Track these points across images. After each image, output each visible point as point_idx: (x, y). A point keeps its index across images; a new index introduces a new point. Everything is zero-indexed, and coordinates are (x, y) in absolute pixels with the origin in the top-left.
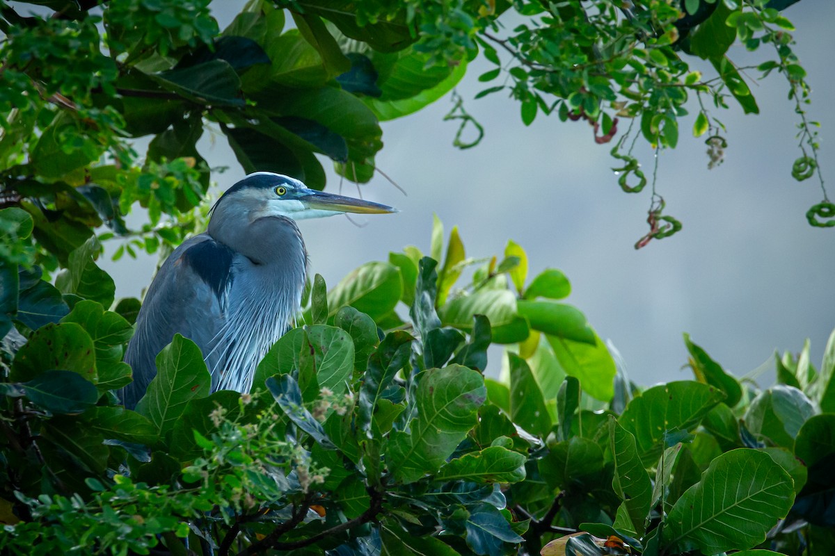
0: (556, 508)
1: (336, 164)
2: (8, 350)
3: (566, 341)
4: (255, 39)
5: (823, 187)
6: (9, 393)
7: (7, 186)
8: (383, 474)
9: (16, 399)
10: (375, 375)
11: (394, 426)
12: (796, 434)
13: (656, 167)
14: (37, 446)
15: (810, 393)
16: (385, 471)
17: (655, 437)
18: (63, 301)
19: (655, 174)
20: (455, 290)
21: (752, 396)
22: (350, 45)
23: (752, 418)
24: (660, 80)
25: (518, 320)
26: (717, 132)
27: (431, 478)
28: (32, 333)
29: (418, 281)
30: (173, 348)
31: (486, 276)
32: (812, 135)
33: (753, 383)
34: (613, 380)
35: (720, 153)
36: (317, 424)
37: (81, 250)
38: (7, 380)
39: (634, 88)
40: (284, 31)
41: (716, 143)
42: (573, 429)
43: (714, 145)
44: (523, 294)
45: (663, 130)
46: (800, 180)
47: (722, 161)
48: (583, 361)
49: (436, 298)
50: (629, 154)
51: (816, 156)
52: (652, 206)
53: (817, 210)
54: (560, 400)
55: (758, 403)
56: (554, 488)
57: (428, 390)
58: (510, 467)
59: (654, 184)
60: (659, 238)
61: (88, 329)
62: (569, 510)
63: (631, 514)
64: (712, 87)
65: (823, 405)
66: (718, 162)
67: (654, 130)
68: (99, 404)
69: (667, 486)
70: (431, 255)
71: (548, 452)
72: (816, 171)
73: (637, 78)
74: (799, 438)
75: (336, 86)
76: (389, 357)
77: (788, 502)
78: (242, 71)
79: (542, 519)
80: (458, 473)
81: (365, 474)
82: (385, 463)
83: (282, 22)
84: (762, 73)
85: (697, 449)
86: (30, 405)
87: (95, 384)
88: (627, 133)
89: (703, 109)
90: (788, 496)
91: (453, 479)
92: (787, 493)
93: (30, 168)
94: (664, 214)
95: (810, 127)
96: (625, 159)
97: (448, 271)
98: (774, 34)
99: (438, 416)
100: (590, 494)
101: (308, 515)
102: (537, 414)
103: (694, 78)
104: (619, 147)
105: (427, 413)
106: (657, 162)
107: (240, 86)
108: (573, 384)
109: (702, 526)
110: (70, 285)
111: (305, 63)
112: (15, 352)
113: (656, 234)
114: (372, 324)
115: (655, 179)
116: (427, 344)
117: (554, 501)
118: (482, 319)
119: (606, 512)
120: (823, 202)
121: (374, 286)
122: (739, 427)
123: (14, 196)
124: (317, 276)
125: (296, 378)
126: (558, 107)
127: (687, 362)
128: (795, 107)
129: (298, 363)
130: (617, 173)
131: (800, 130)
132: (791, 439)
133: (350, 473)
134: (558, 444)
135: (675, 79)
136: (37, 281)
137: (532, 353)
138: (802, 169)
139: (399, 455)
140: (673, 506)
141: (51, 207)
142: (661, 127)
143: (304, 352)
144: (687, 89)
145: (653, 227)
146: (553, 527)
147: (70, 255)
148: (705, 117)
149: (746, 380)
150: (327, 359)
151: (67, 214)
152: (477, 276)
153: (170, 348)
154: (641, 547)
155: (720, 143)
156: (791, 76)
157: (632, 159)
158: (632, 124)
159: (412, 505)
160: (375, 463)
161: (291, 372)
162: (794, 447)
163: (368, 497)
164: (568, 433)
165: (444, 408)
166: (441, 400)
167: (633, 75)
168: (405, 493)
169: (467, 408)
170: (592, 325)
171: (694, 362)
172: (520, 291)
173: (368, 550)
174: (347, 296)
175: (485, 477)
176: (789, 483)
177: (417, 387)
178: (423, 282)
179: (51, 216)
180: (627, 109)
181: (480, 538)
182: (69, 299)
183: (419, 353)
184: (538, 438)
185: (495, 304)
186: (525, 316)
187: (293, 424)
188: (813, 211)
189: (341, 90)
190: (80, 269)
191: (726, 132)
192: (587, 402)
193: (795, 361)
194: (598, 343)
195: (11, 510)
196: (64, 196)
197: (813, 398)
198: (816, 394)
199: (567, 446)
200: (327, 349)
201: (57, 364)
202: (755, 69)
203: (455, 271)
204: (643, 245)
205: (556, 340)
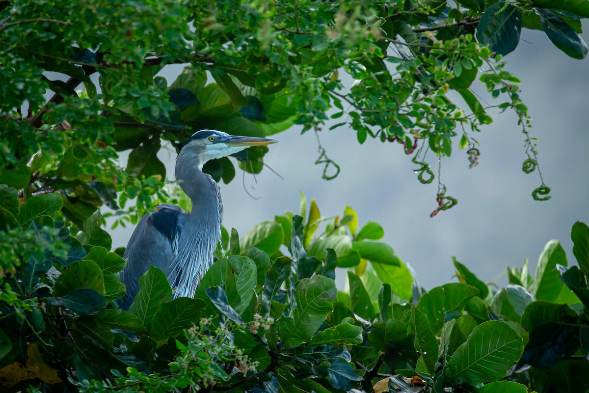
0: (380, 362)
1: (240, 162)
2: (51, 278)
3: (383, 265)
4: (190, 89)
5: (541, 176)
6: (53, 303)
7: (46, 183)
8: (278, 343)
9: (57, 307)
10: (271, 284)
11: (283, 314)
12: (522, 313)
13: (440, 167)
14: (71, 335)
15: (529, 290)
16: (279, 341)
17: (437, 318)
18: (82, 248)
19: (439, 172)
20: (315, 236)
21: (494, 293)
22: (247, 90)
23: (495, 305)
24: (439, 116)
25: (353, 253)
26: (474, 146)
27: (306, 344)
28: (65, 268)
29: (292, 230)
30: (149, 273)
31: (333, 228)
32: (533, 146)
33: (495, 285)
34: (412, 287)
35: (476, 158)
36: (237, 315)
37: (91, 219)
38: (51, 296)
39: (424, 121)
40: (207, 84)
41: (474, 153)
42: (388, 315)
43: (472, 154)
44: (355, 238)
45: (442, 145)
46: (528, 173)
47: (477, 163)
48: (393, 276)
49: (304, 239)
50: (423, 161)
51: (536, 158)
52: (439, 191)
53: (539, 191)
54: (380, 298)
55: (498, 296)
56: (378, 351)
57: (302, 291)
58: (354, 335)
59: (439, 178)
60: (444, 210)
61: (99, 263)
62: (388, 364)
63: (426, 362)
64: (470, 119)
65: (537, 296)
66: (475, 164)
67: (437, 146)
68: (106, 308)
69: (447, 345)
70: (300, 214)
71: (374, 329)
72: (536, 167)
73: (425, 115)
74: (524, 316)
75: (239, 115)
76: (278, 273)
77: (520, 351)
78: (183, 108)
79: (372, 370)
80: (322, 340)
81: (267, 343)
82: (279, 336)
83: (205, 78)
84: (501, 110)
85: (463, 324)
86: (66, 311)
87: (104, 296)
88: (421, 148)
89: (465, 133)
90: (520, 348)
91: (320, 344)
92: (519, 346)
93: (60, 172)
94: (446, 195)
95: (532, 141)
96: (421, 164)
97: (311, 225)
98: (508, 87)
99: (309, 307)
100: (400, 354)
101: (233, 370)
102: (367, 307)
103: (459, 114)
104: (417, 156)
105: (303, 305)
106: (440, 164)
107: (182, 117)
108: (387, 289)
109: (469, 368)
110: (85, 239)
111: (220, 102)
112: (55, 279)
113: (442, 207)
114: (268, 257)
115: (440, 175)
116: (299, 266)
117: (378, 359)
118: (332, 252)
119: (410, 364)
120: (542, 186)
121: (266, 236)
122: (487, 311)
123: (50, 189)
124: (233, 229)
125: (224, 288)
126: (380, 134)
127: (454, 274)
128: (522, 130)
129: (224, 279)
130: (416, 172)
131: (525, 143)
132: (519, 317)
133: (258, 343)
134: (379, 323)
135: (448, 115)
136: (67, 237)
137: (363, 272)
138: (528, 166)
139: (287, 331)
140: (451, 357)
141: (73, 195)
142: (441, 143)
143: (228, 272)
144: (456, 121)
145: (440, 204)
146: (379, 374)
147: (84, 223)
148: (466, 138)
149: (490, 284)
150: (241, 276)
151: (81, 199)
152: (328, 228)
153: (147, 274)
154: (433, 382)
155: (476, 152)
156: (519, 111)
157: (425, 164)
158: (424, 143)
159: (296, 361)
160: (273, 337)
161: (220, 285)
162: (521, 321)
163: (269, 357)
164: (385, 317)
165: (312, 301)
166: (310, 296)
167: (423, 114)
168: (291, 354)
169: (326, 301)
170: (398, 254)
171: (459, 273)
172: (354, 236)
173: (270, 389)
174: (251, 243)
175: (339, 342)
176: (520, 340)
177: (296, 290)
178: (296, 230)
179: (72, 200)
180: (420, 134)
181: (337, 379)
182: (85, 247)
183: (295, 272)
184: (368, 321)
185: (339, 244)
186: (357, 251)
187: (223, 315)
188: (536, 191)
189: (242, 118)
190: (91, 231)
191: (479, 146)
192: (396, 299)
193: (519, 271)
194: (402, 265)
195: (56, 374)
196: (80, 188)
197: (531, 292)
198: (533, 290)
199: (385, 325)
200: (241, 270)
201: (81, 285)
202: (497, 108)
203: (315, 225)
204: (435, 215)
205: (377, 265)
